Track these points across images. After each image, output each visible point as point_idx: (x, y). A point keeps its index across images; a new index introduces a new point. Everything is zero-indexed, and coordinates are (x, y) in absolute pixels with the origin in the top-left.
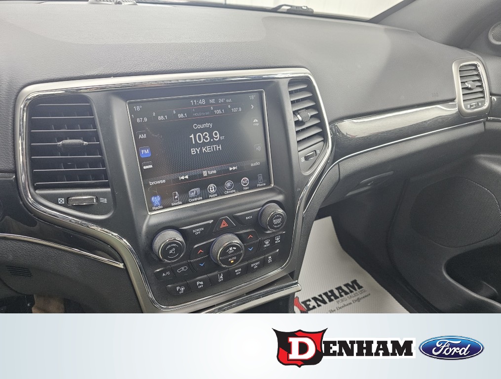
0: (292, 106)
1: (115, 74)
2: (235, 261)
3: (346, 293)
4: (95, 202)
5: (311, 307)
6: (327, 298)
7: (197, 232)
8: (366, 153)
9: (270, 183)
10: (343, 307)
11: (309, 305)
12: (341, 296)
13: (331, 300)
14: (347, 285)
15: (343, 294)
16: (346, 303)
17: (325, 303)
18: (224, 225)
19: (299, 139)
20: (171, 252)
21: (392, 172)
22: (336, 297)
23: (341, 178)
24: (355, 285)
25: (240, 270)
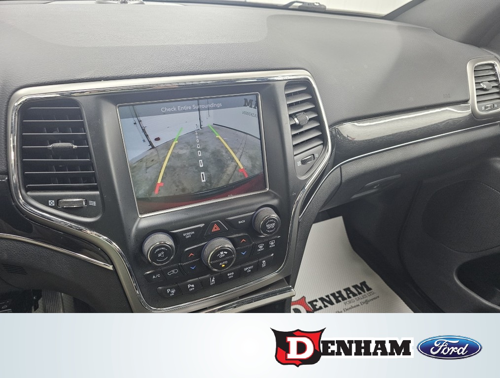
0: (288, 110)
1: (106, 78)
2: (226, 265)
3: (354, 295)
4: (84, 204)
5: (317, 307)
6: (335, 298)
7: (188, 235)
8: (371, 156)
9: (266, 187)
10: (350, 308)
11: (316, 305)
12: (349, 297)
13: (338, 301)
14: (355, 287)
15: (351, 295)
16: (353, 304)
17: (332, 303)
18: (216, 228)
19: (295, 143)
20: (160, 255)
21: (399, 175)
22: (344, 299)
23: (343, 181)
24: (364, 287)
25: (233, 273)
